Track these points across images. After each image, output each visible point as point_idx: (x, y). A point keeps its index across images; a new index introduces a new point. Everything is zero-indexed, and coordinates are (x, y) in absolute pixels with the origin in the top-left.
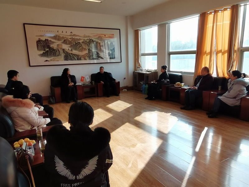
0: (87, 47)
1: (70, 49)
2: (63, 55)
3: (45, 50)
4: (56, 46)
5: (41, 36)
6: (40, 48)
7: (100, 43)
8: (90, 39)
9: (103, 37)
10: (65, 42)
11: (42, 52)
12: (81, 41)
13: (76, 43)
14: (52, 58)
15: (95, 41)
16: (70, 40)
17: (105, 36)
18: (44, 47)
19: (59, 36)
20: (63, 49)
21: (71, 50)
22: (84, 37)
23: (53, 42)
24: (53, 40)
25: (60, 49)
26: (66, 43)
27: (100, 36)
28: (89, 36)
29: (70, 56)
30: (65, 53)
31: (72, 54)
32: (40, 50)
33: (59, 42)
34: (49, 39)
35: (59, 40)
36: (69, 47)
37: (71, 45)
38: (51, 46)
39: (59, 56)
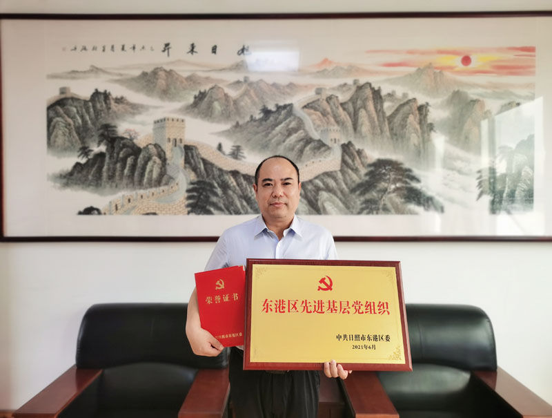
0: (336, 137)
1: (228, 147)
2: (183, 179)
3: (85, 151)
4: (149, 129)
5: (74, 74)
6: (60, 140)
7: (422, 109)
8: (360, 88)
9: (450, 68)
10: (202, 104)
11: (69, 161)
12: (297, 100)
13: (267, 112)
15: (391, 95)
16: (233, 94)
17: (466, 60)
18: (82, 132)
19: (169, 73)
20: (188, 149)
21: (236, 154)
22: (322, 73)
23: (135, 108)
24: (134, 97)
25: (167, 148)
26: (208, 114)
27: (429, 66)
28: (351, 69)
29: (225, 186)
30: (195, 169)
31: (235, 173)
32: (65, 149)
33: (167, 108)
34: (116, 91)
35: (166, 93)
36: (227, 133)
37: (237, 125)
38: (123, 128)
39: (159, 182)
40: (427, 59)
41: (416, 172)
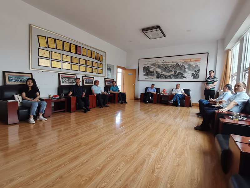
0: (173, 70)
2: (156, 75)
3: (146, 72)
4: (153, 70)
5: (146, 64)
7: (185, 66)
8: (177, 64)
9: (188, 61)
10: (158, 67)
11: (145, 73)
12: (169, 66)
13: (165, 67)
14: (150, 77)
15: (181, 65)
16: (162, 65)
17: (191, 60)
18: (146, 70)
19: (155, 64)
20: (157, 72)
21: (162, 72)
22: (172, 63)
23: (152, 68)
24: (151, 66)
25: (154, 72)
27: (186, 61)
28: (176, 62)
29: (160, 76)
31: (162, 74)
32: (144, 72)
33: (155, 67)
36: (161, 70)
37: (162, 69)
38: (150, 70)
39: (153, 75)
40: (185, 60)
41: (183, 74)
